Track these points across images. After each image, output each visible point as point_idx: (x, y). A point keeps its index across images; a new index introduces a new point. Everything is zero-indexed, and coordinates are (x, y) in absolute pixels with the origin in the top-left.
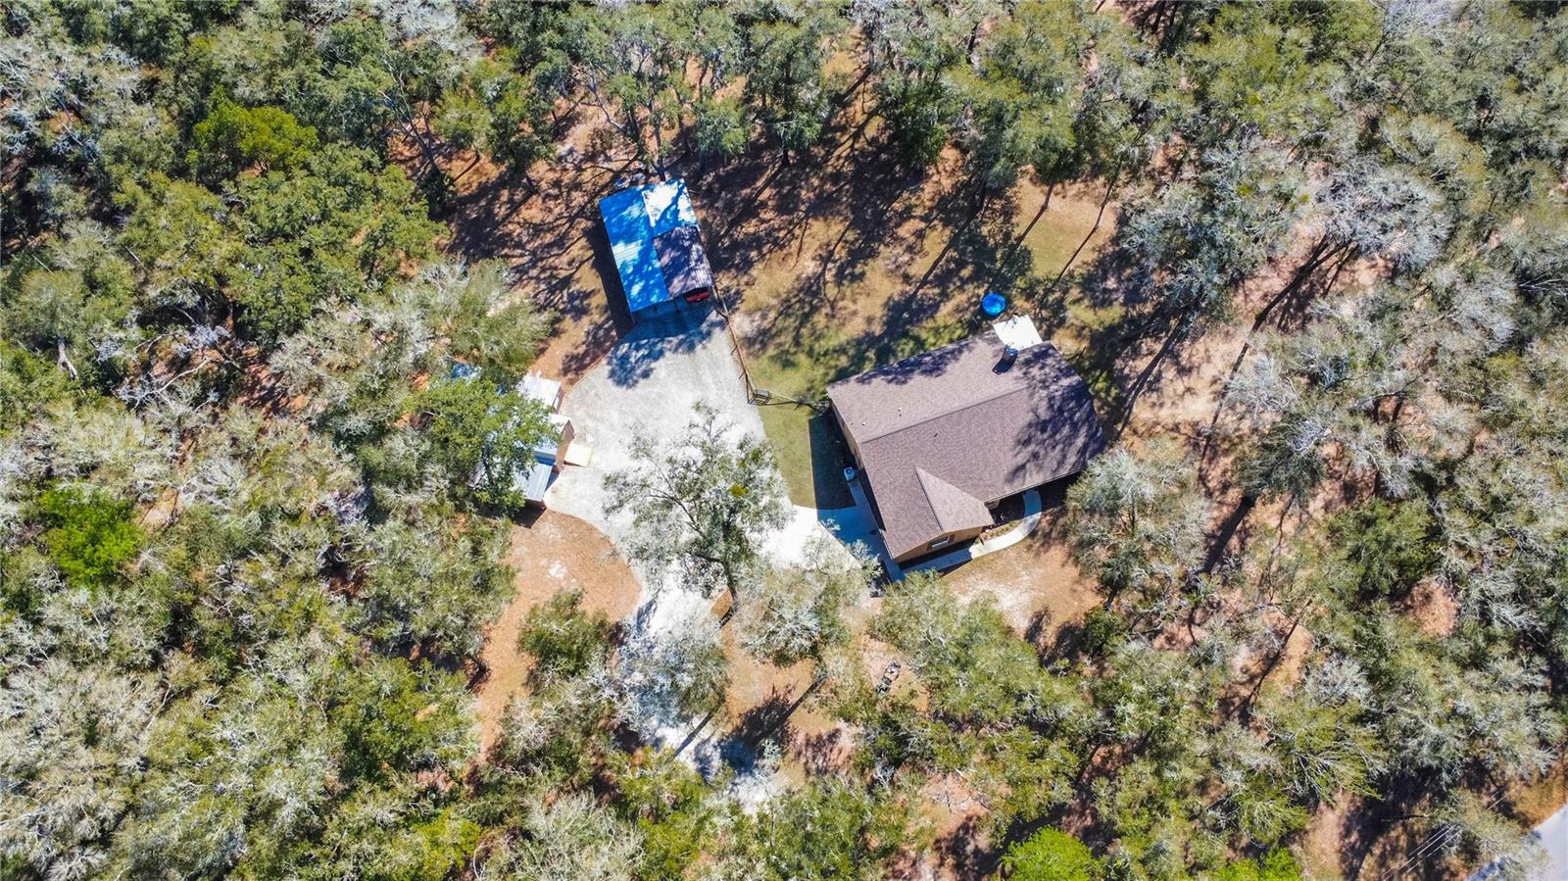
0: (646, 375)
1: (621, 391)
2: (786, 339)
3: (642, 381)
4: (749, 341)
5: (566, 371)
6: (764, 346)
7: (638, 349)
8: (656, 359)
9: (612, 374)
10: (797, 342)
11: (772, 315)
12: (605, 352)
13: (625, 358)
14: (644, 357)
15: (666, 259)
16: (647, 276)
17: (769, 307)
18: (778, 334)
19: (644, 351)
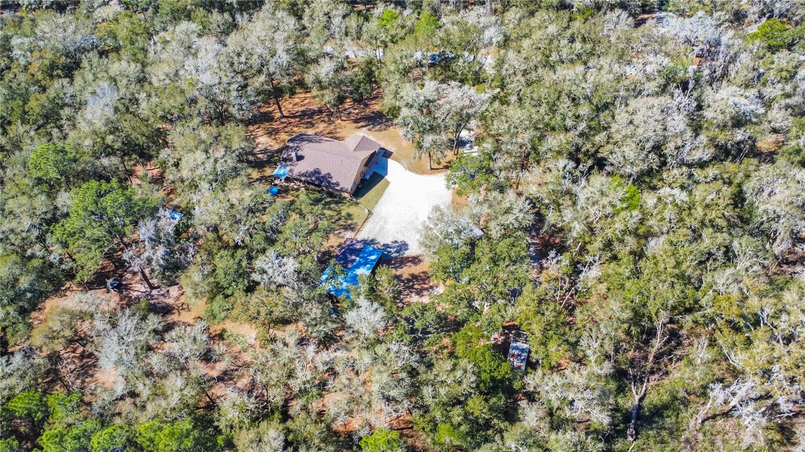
0: (396, 242)
1: (408, 242)
2: (341, 222)
3: (399, 241)
4: (352, 229)
5: (420, 261)
6: (350, 225)
7: (390, 252)
8: (387, 245)
9: (406, 249)
10: (340, 219)
11: (336, 232)
12: (402, 258)
13: (397, 252)
14: (390, 248)
15: (353, 257)
16: (365, 258)
17: (335, 235)
18: (342, 225)
19: (389, 249)
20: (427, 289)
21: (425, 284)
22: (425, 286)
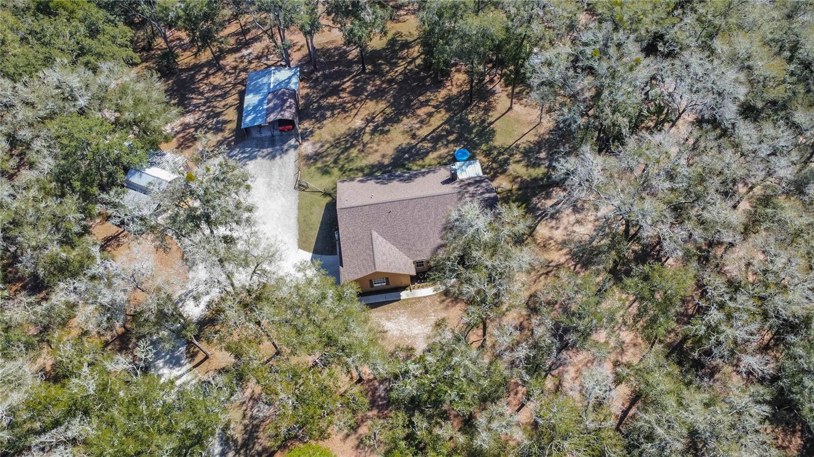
2: (330, 159)
4: (308, 158)
6: (316, 161)
7: (243, 153)
8: (251, 159)
10: (336, 162)
11: (327, 145)
13: (235, 156)
14: (245, 158)
15: (271, 104)
16: (258, 112)
17: (327, 142)
18: (326, 156)
19: (246, 155)
20: (178, 133)
21: (183, 137)
22: (181, 135)
